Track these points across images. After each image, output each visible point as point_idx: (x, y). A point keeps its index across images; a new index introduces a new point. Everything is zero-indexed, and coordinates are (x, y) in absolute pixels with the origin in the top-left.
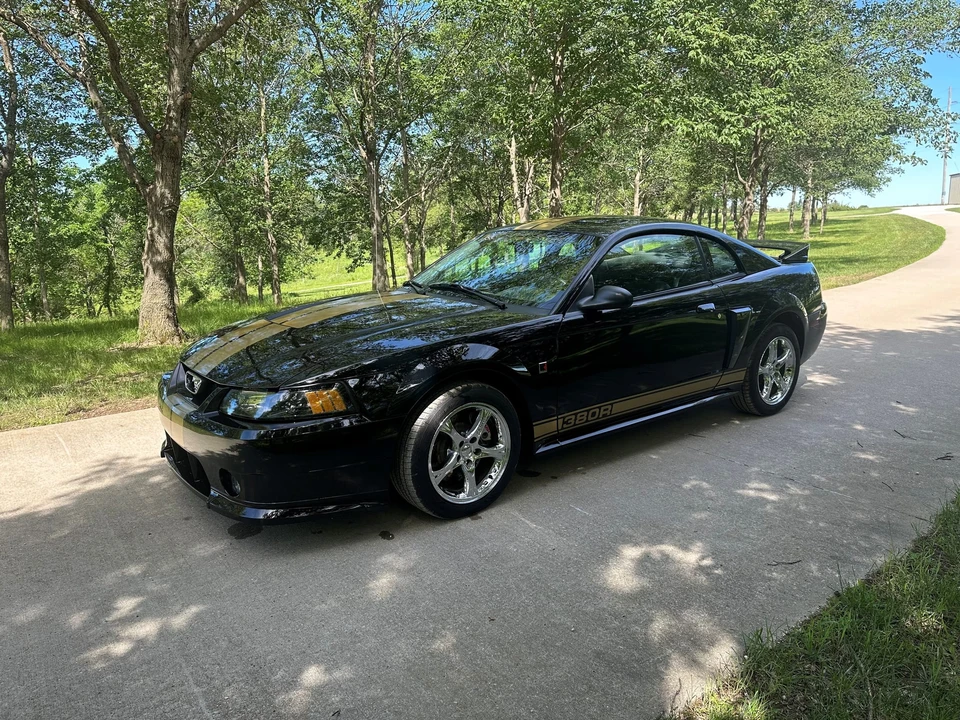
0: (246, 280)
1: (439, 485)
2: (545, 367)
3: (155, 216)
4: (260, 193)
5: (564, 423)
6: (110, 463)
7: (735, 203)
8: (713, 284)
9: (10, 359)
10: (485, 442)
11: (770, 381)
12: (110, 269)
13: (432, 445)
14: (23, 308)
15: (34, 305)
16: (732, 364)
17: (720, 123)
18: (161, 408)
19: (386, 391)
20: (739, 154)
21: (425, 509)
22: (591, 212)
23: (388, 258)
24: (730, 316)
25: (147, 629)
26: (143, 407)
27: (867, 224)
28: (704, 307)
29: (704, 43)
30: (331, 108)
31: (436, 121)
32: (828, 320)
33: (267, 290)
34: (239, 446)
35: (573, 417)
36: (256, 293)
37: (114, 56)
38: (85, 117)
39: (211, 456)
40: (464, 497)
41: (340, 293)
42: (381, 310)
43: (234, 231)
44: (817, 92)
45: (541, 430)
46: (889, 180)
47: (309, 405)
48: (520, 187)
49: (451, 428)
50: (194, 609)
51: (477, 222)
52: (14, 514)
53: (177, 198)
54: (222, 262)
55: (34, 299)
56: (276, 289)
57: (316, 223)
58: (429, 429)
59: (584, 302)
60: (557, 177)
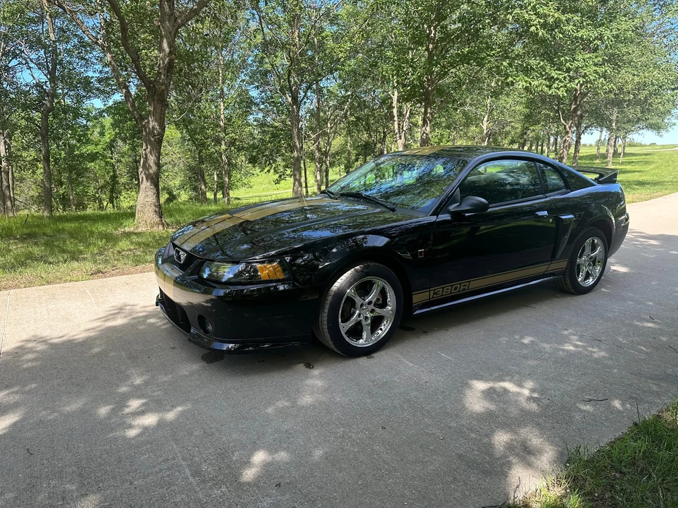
0: (206, 188)
1: (346, 333)
2: (423, 254)
3: (148, 142)
4: (217, 126)
5: (434, 293)
6: (121, 309)
7: (556, 139)
8: (547, 197)
9: (51, 236)
10: (378, 305)
11: (584, 269)
12: (114, 177)
13: (342, 305)
14: (57, 202)
15: (64, 200)
16: (557, 257)
17: (551, 79)
18: (156, 273)
19: (310, 267)
20: (563, 103)
21: (335, 349)
22: (450, 143)
23: (303, 174)
24: (558, 220)
25: (150, 420)
26: (141, 272)
27: (656, 157)
28: (540, 213)
29: (542, 21)
30: (268, 67)
31: (340, 77)
32: (629, 227)
33: (220, 195)
34: (211, 300)
35: (450, 288)
36: (212, 197)
37: (124, 29)
38: (101, 72)
39: (191, 306)
40: (362, 342)
41: (269, 198)
42: (302, 210)
43: (199, 153)
44: (624, 58)
45: (418, 298)
46: (675, 124)
47: (259, 273)
48: (399, 124)
49: (355, 293)
50: (179, 409)
51: (367, 150)
52: (60, 339)
53: (163, 130)
54: (190, 174)
55: (64, 197)
56: (225, 194)
57: (254, 148)
58: (340, 293)
59: (452, 208)
60: (427, 118)
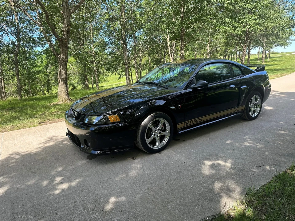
0: (88, 83)
1: (149, 143)
2: (181, 107)
3: (61, 64)
4: (91, 56)
5: (187, 124)
6: (52, 138)
7: (240, 53)
8: (234, 79)
9: (21, 108)
10: (162, 130)
11: (252, 109)
12: (48, 80)
13: (146, 131)
14: (24, 93)
15: (27, 92)
16: (240, 104)
17: (235, 27)
18: (66, 122)
19: (132, 115)
20: (241, 37)
21: (145, 151)
22: (194, 57)
23: (130, 74)
24: (240, 89)
25: (65, 186)
26: (60, 121)
27: (283, 58)
28: (231, 86)
29: (230, 2)
30: (112, 28)
31: (144, 31)
32: (272, 89)
33: (95, 86)
34: (89, 132)
35: (190, 122)
36: (91, 87)
37: (47, 16)
38: (39, 35)
39: (81, 135)
40: (156, 147)
41: (116, 86)
42: (129, 90)
43: (84, 68)
44: (267, 15)
45: (179, 126)
46: (291, 43)
47: (109, 120)
48: (171, 50)
49: (152, 126)
50: (78, 180)
51: (157, 62)
52: (25, 153)
53: (67, 58)
54: (81, 77)
55: (27, 90)
56: (97, 85)
57: (108, 64)
58: (145, 126)
59: (192, 86)
60: (182, 47)
